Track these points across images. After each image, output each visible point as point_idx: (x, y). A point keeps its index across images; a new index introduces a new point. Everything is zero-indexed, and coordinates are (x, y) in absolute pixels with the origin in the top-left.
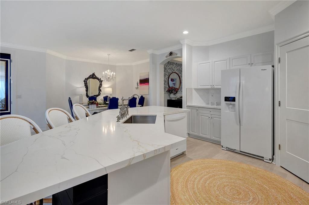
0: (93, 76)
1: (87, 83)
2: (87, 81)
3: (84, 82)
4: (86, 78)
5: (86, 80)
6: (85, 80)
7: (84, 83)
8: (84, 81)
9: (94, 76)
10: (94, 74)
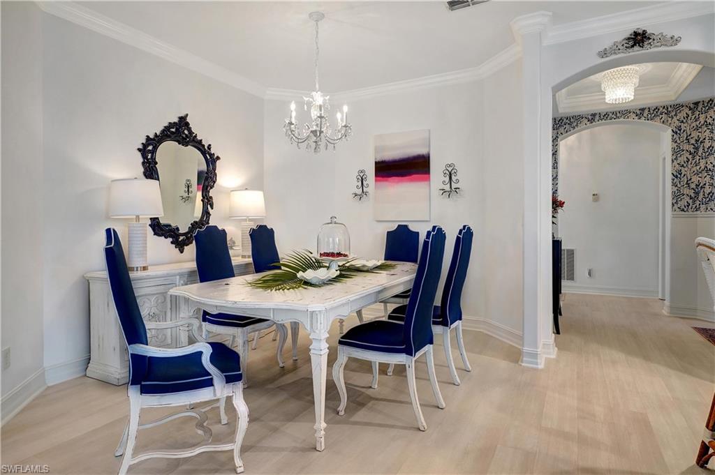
0: (180, 132)
1: (153, 159)
2: (154, 152)
3: (139, 154)
4: (148, 138)
5: (150, 148)
6: (149, 145)
7: (141, 160)
8: (143, 151)
9: (186, 132)
10: (183, 122)
